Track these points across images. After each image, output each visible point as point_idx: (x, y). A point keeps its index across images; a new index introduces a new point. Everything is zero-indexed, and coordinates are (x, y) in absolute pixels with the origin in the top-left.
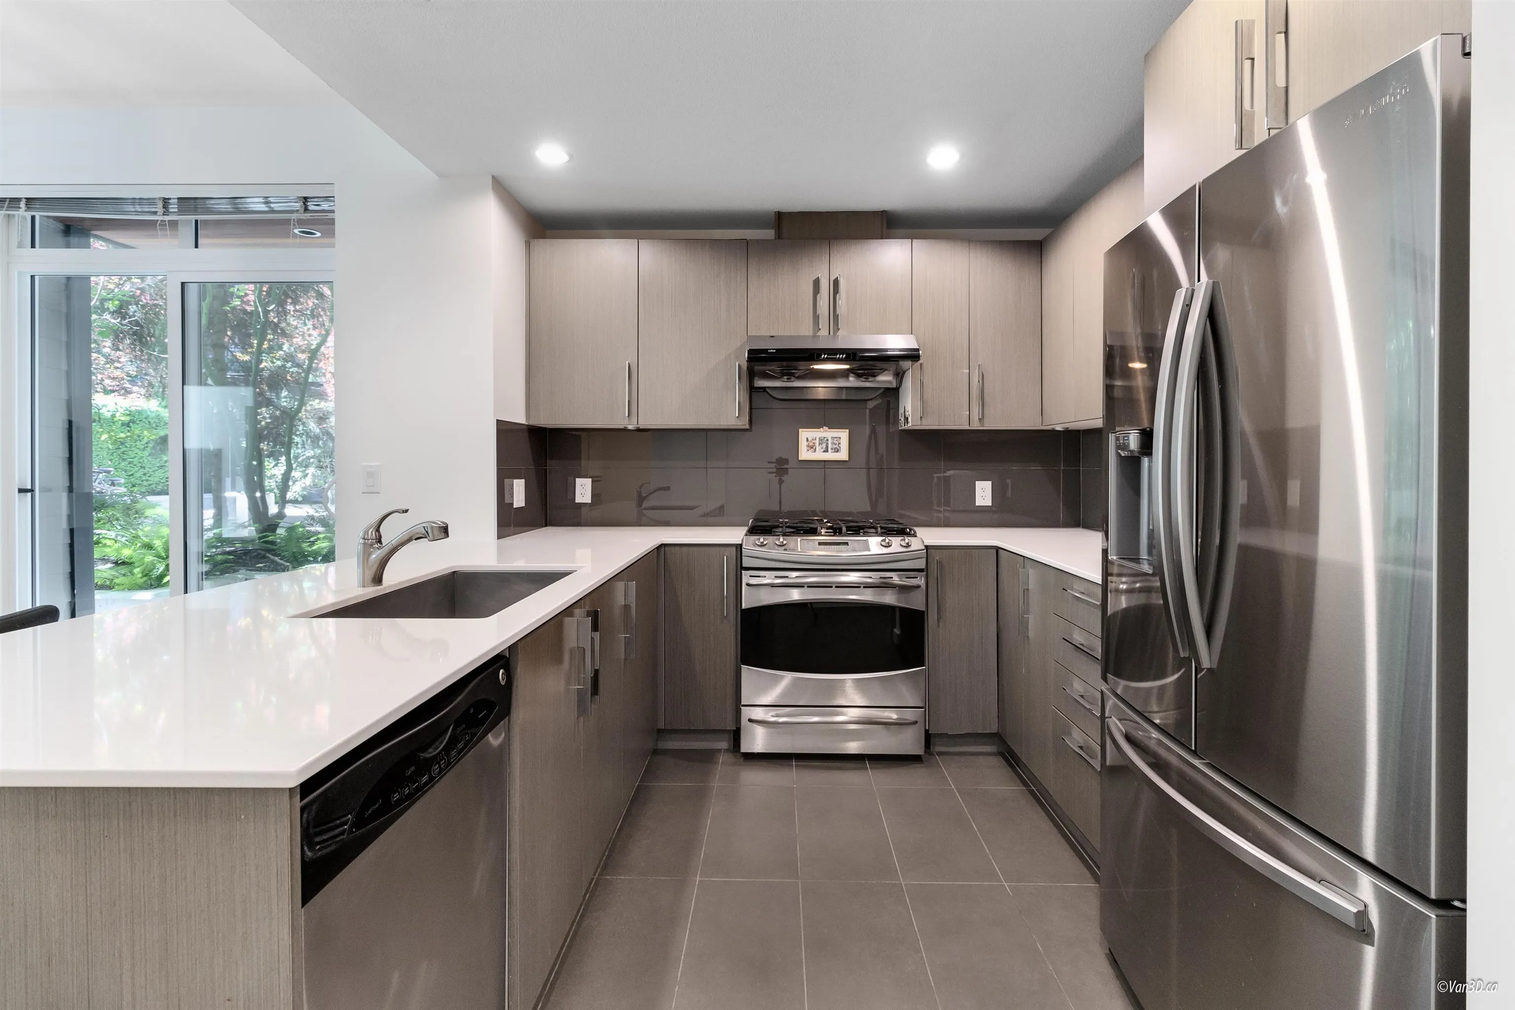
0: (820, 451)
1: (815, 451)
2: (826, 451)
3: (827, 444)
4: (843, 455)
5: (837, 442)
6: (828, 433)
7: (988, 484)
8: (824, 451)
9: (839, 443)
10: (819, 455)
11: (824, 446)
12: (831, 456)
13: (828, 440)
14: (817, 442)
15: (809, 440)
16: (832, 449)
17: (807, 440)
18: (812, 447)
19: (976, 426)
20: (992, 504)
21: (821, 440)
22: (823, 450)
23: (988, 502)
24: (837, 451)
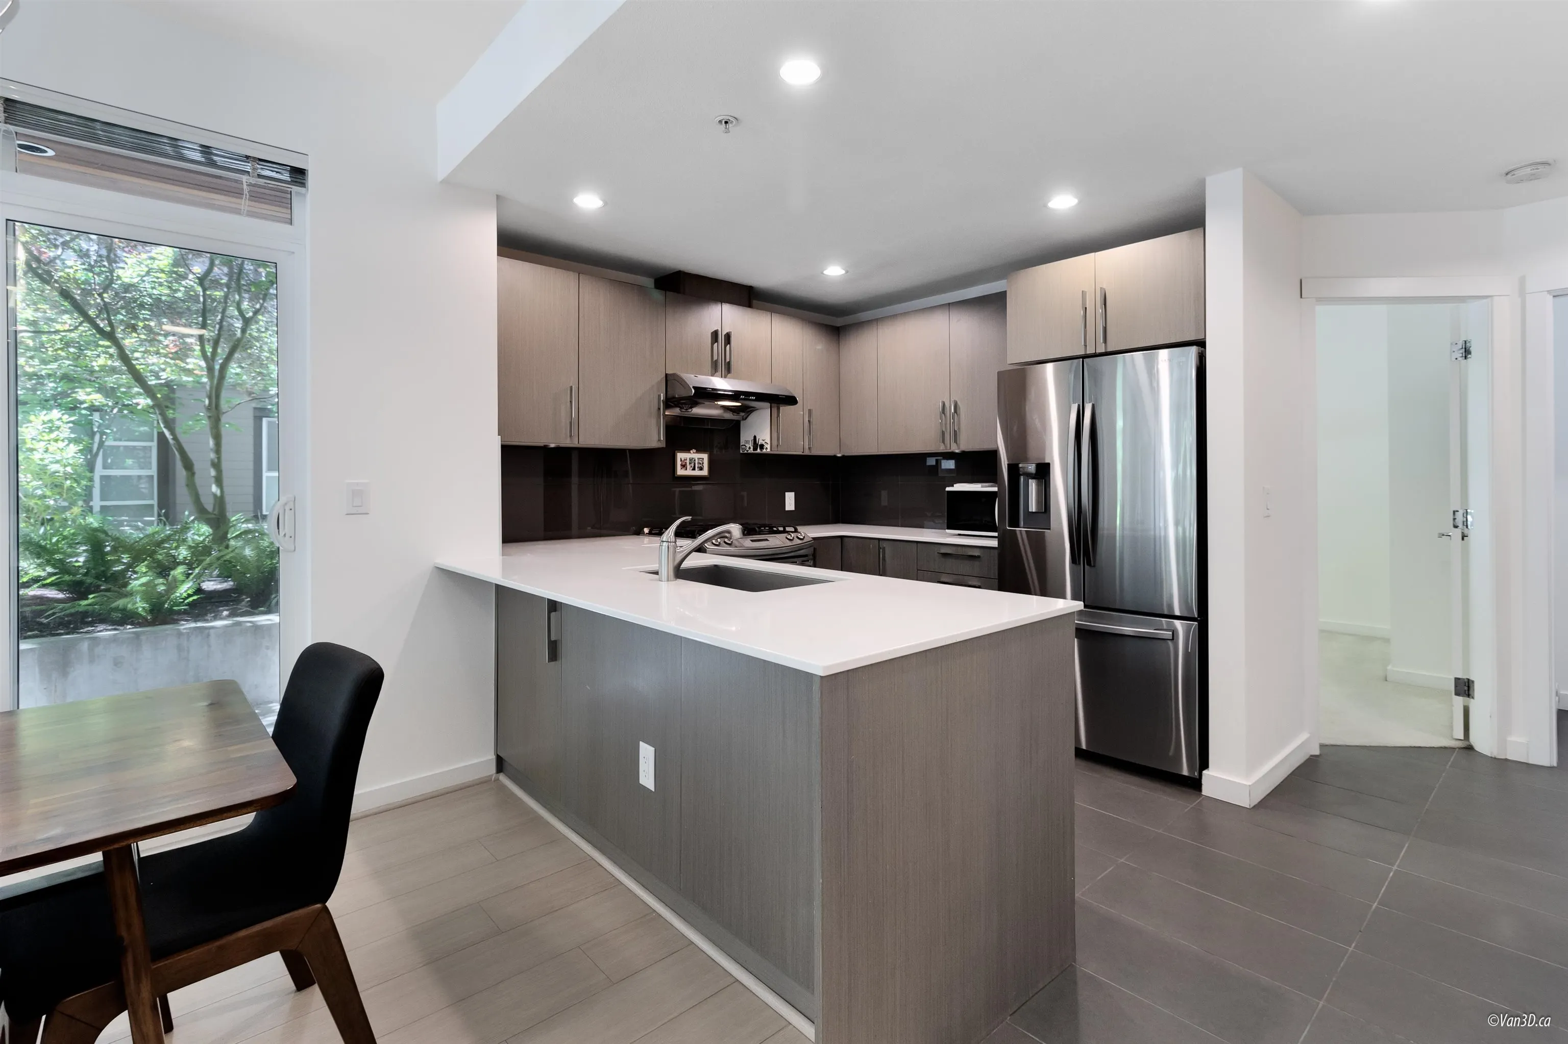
0: (690, 469)
1: (686, 469)
2: (694, 469)
3: (695, 463)
4: (705, 472)
5: (701, 462)
6: (693, 455)
7: (793, 494)
8: (693, 470)
9: (703, 463)
10: (689, 472)
11: (693, 465)
12: (697, 473)
13: (695, 460)
14: (688, 462)
15: (683, 460)
16: (698, 468)
17: (681, 460)
18: (684, 466)
19: (807, 453)
20: (795, 508)
21: (691, 460)
22: (691, 468)
23: (793, 508)
24: (701, 469)
